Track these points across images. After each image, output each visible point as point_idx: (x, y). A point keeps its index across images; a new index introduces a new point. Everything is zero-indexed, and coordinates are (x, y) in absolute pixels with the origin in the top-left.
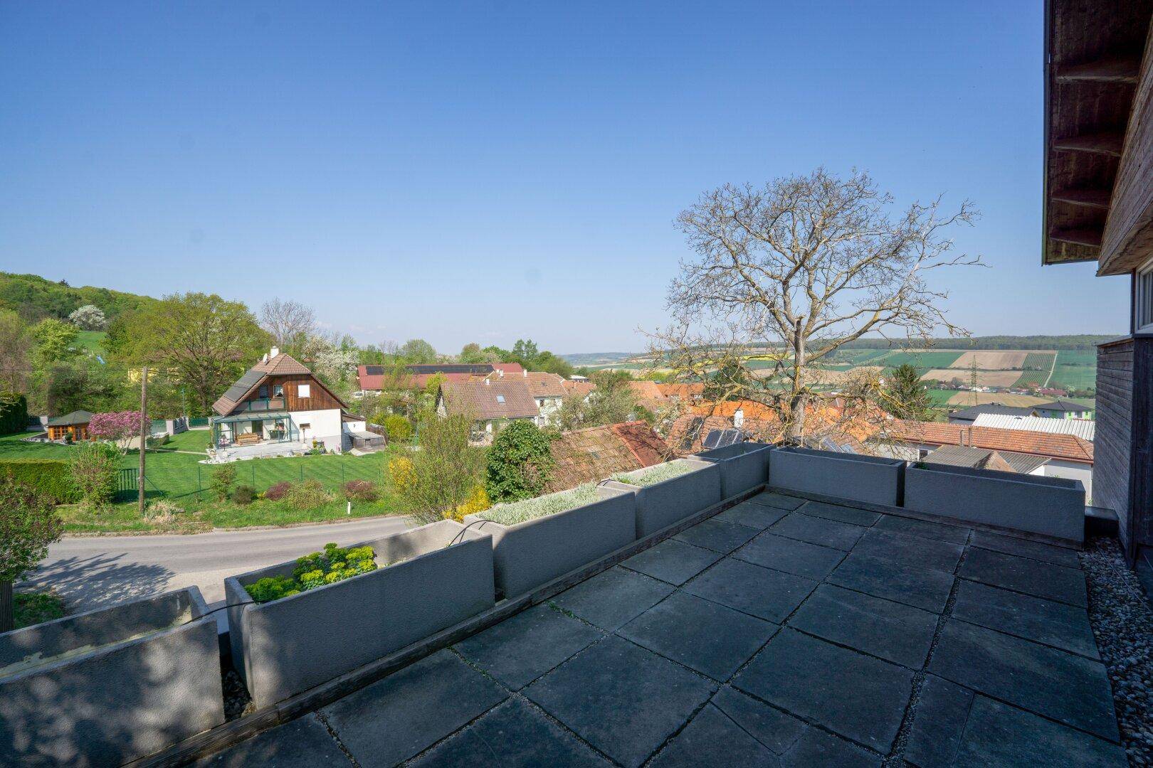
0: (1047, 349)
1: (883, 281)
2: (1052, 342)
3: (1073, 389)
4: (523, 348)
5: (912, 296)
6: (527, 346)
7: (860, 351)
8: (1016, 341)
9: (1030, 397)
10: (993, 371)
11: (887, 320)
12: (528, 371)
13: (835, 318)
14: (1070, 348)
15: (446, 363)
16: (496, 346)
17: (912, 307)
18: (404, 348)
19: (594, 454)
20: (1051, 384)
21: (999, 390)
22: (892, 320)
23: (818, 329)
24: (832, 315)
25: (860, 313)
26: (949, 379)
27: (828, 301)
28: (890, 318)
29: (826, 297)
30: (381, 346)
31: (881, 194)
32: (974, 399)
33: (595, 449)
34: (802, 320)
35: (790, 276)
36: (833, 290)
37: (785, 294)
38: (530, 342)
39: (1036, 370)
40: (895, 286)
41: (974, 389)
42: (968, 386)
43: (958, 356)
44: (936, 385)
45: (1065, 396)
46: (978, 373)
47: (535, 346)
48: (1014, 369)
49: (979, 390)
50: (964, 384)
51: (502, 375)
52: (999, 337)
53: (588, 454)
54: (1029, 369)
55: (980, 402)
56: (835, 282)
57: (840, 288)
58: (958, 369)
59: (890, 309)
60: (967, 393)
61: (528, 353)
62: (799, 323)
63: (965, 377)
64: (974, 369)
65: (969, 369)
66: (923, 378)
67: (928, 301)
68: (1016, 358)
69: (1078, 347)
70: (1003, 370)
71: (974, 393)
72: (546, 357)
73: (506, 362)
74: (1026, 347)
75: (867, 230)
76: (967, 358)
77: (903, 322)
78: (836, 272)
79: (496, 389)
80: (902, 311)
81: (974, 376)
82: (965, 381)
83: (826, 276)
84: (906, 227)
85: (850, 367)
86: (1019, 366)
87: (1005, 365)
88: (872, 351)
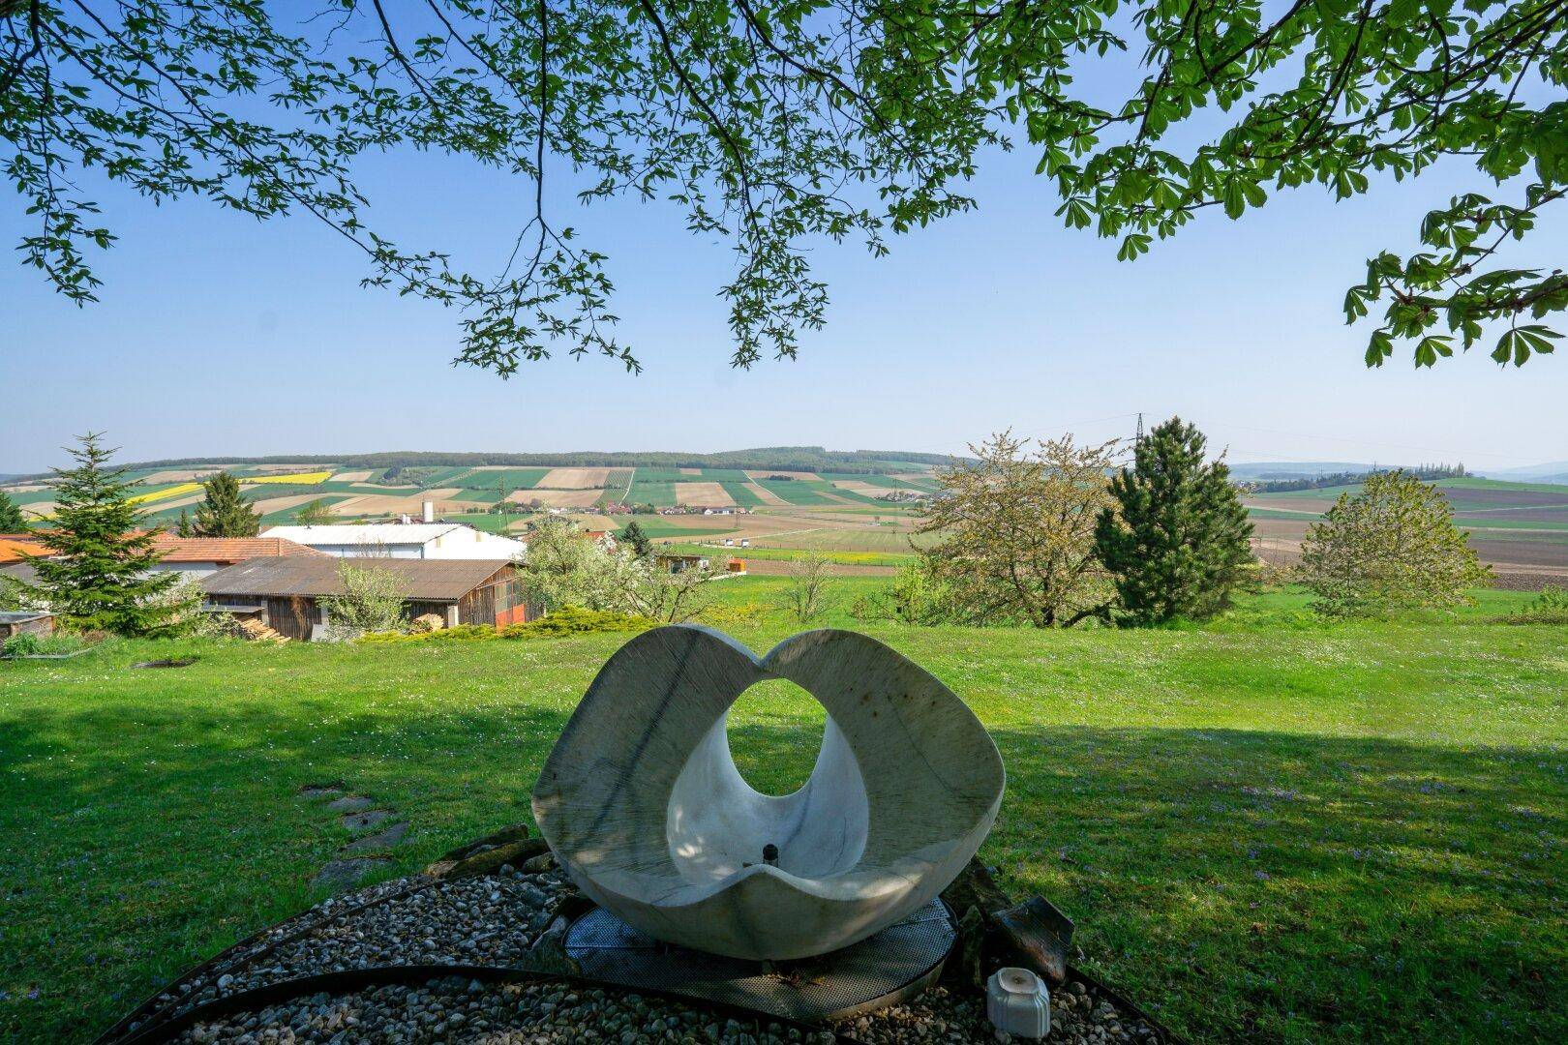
0: (628, 466)
2: (632, 459)
10: (575, 490)
14: (645, 465)
26: (528, 501)
39: (615, 488)
41: (553, 510)
42: (548, 507)
43: (545, 473)
48: (596, 488)
49: (558, 511)
50: (544, 505)
52: (587, 453)
54: (609, 487)
58: (542, 489)
63: (547, 497)
64: (557, 489)
65: (552, 489)
69: (652, 463)
74: (609, 464)
76: (554, 477)
82: (543, 502)
85: (419, 491)
86: (601, 484)
87: (589, 483)
88: (448, 469)
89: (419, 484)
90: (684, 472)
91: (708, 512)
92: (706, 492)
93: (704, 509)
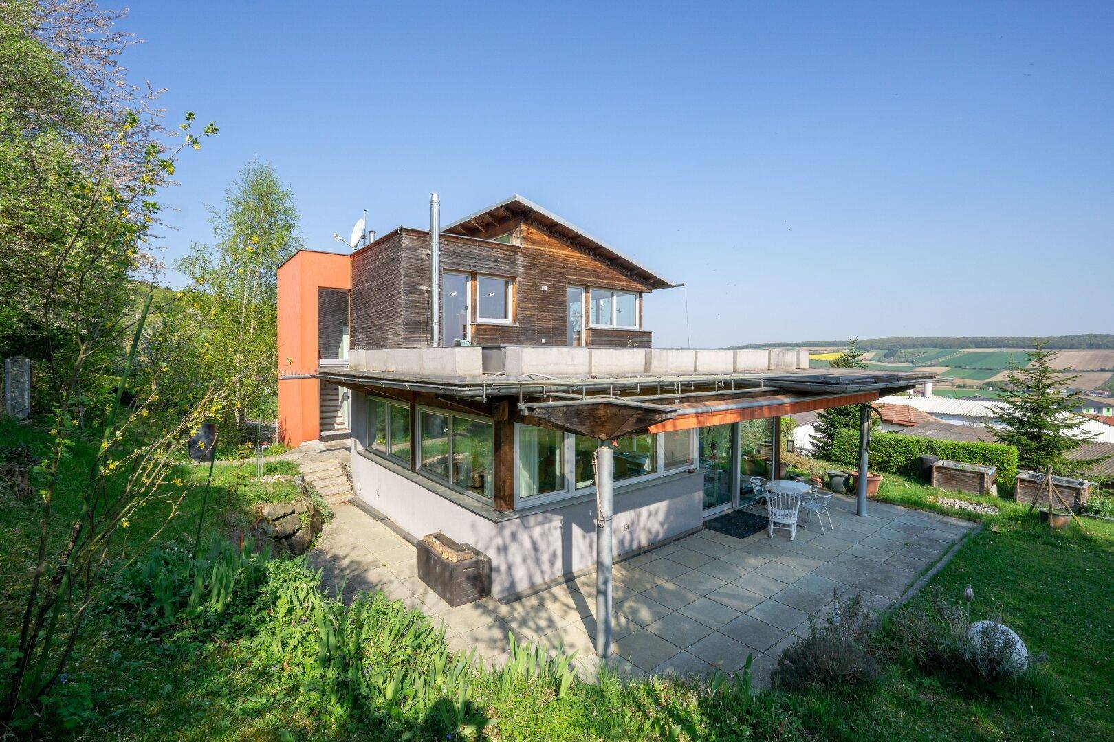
68: (1107, 358)
70: (1088, 371)
85: (911, 368)
87: (1092, 365)
88: (937, 350)
89: (912, 362)
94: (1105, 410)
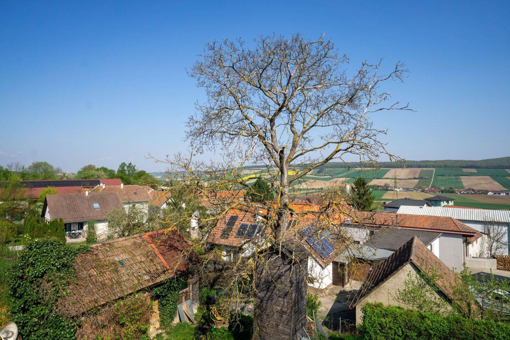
0: (430, 167)
1: (343, 121)
2: (432, 164)
3: (443, 189)
4: (126, 168)
5: (363, 132)
6: (128, 167)
7: (336, 169)
8: (415, 163)
9: (423, 193)
10: (404, 179)
11: (346, 150)
12: (124, 184)
13: (309, 149)
14: (440, 167)
15: (65, 179)
16: (105, 167)
17: (363, 140)
18: (30, 168)
19: (121, 262)
20: (433, 186)
21: (407, 190)
22: (349, 150)
23: (297, 156)
24: (308, 146)
25: (326, 144)
26: (383, 185)
27: (305, 136)
28: (348, 149)
29: (303, 133)
30: (9, 166)
31: (340, 56)
32: (396, 195)
33: (123, 257)
34: (285, 150)
35: (275, 115)
36: (308, 127)
37: (272, 129)
38: (130, 164)
39: (425, 178)
40: (351, 126)
41: (396, 189)
42: (392, 188)
43: (387, 171)
44: (376, 188)
45: (439, 192)
46: (398, 181)
47: (134, 167)
48: (415, 178)
49: (398, 190)
50: (390, 187)
51: (104, 187)
53: (114, 263)
54: (422, 178)
55: (399, 198)
56: (310, 121)
57: (313, 126)
58: (387, 178)
59: (348, 142)
60: (392, 192)
61: (129, 171)
62: (282, 152)
63: (390, 183)
64: (395, 179)
65: (392, 179)
66: (369, 184)
67: (375, 135)
68: (415, 173)
69: (444, 166)
70: (409, 179)
71: (396, 192)
72: (142, 174)
73: (112, 178)
74: (420, 167)
75: (331, 82)
76: (391, 173)
77: (357, 151)
78: (311, 114)
79: (93, 199)
80: (356, 143)
81: (396, 182)
82: (391, 185)
83: (303, 117)
84: (357, 81)
85: (331, 179)
86: (417, 177)
87: (410, 176)
88: (343, 169)
89: (331, 176)
90: (465, 170)
91: (490, 194)
92: (482, 182)
93: (487, 192)
94: (450, 202)
